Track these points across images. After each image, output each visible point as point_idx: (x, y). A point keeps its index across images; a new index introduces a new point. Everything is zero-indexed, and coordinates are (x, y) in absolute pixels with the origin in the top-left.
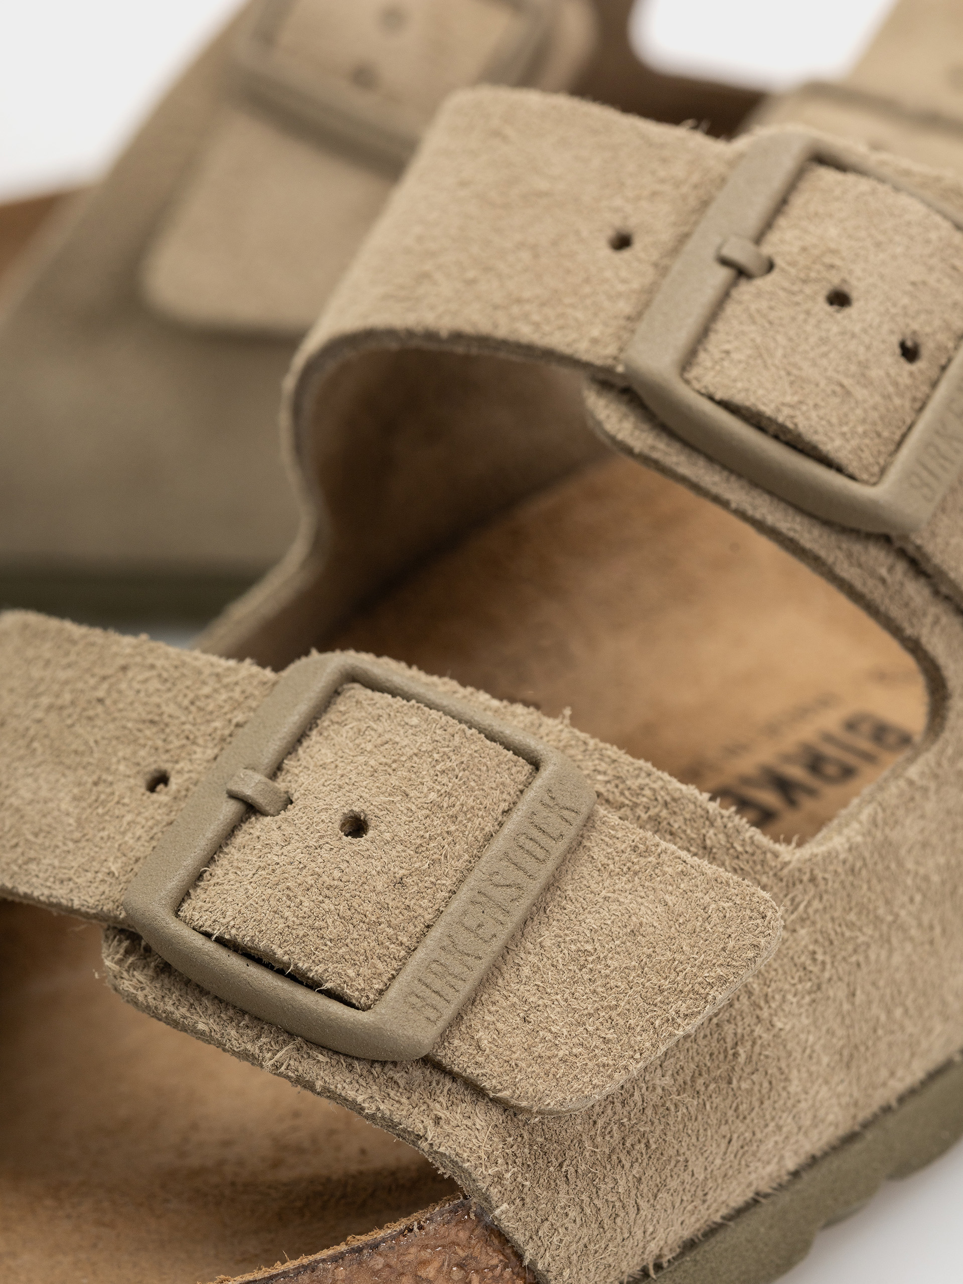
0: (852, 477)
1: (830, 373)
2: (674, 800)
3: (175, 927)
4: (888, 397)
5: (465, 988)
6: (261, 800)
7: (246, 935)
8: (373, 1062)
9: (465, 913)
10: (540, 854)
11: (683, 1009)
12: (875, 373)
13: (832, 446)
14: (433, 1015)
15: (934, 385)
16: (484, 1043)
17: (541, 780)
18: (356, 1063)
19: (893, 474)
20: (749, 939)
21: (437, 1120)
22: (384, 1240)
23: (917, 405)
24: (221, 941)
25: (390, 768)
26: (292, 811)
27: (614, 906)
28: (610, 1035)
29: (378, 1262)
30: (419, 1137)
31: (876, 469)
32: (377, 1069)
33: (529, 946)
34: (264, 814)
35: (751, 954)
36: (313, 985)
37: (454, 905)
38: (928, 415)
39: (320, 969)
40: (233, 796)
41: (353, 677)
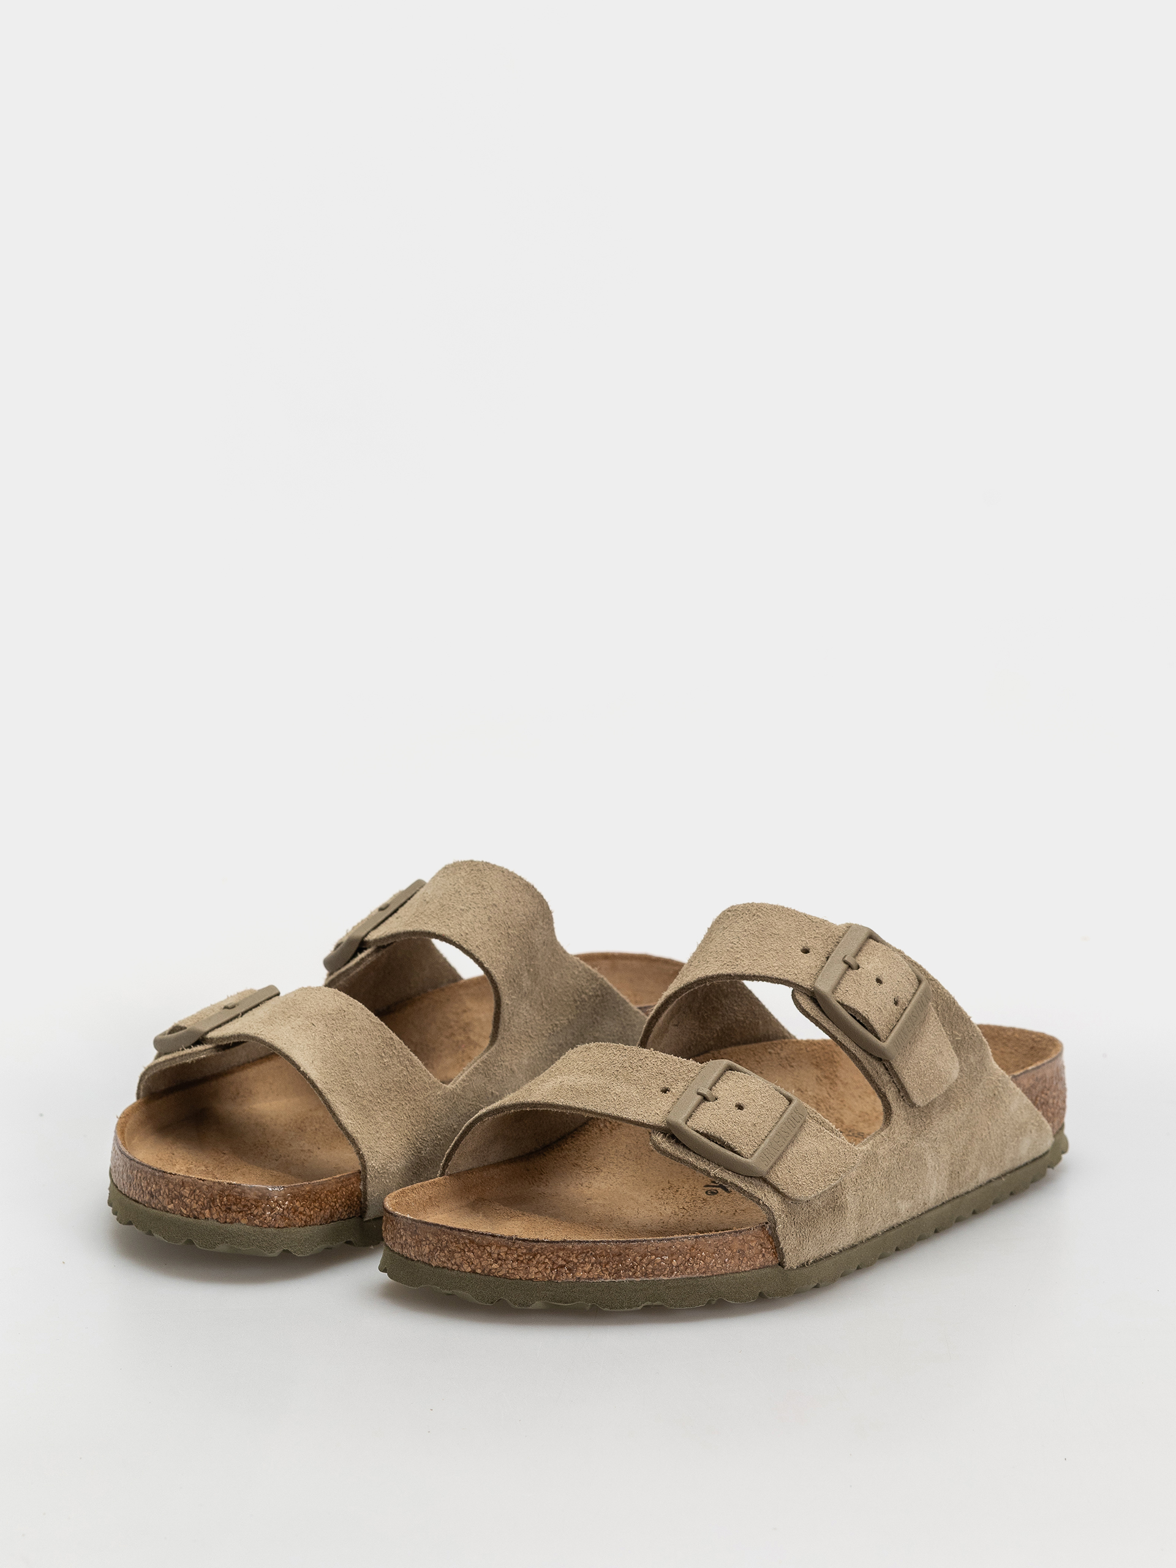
0: (879, 1039)
1: (877, 1004)
2: (823, 1122)
3: (687, 1128)
4: (890, 1015)
5: (775, 1158)
6: (709, 1096)
7: (711, 1131)
8: (746, 1176)
9: (774, 1137)
10: (794, 1126)
11: (833, 1177)
12: (888, 1007)
13: (877, 1027)
14: (767, 1164)
15: (902, 1015)
16: (779, 1176)
17: (792, 1105)
18: (740, 1176)
19: (890, 1039)
20: (852, 1161)
21: (765, 1195)
22: (743, 1231)
23: (897, 1020)
24: (702, 1134)
25: (748, 1093)
26: (718, 1101)
27: (812, 1145)
28: (812, 1181)
29: (741, 1238)
30: (760, 1200)
31: (885, 1037)
32: (746, 1178)
33: (789, 1151)
34: (709, 1101)
35: (853, 1165)
36: (732, 1150)
37: (771, 1134)
38: (893, 1034)
39: (735, 1144)
40: (699, 1094)
41: (731, 1068)
